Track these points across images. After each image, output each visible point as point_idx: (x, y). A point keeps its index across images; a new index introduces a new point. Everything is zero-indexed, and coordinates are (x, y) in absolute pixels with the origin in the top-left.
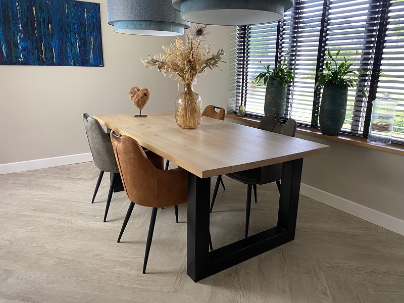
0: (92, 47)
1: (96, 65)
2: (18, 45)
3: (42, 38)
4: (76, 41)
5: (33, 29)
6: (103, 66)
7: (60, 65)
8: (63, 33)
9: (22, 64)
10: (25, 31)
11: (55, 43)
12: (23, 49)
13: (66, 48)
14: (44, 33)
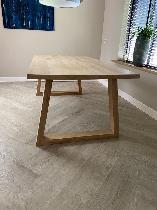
0: (49, 20)
1: (50, 30)
2: (13, 18)
3: (24, 14)
4: (41, 16)
5: (20, 10)
6: (54, 31)
7: (32, 29)
8: (34, 12)
9: (15, 28)
10: (16, 11)
11: (30, 17)
12: (15, 20)
13: (35, 20)
14: (25, 12)
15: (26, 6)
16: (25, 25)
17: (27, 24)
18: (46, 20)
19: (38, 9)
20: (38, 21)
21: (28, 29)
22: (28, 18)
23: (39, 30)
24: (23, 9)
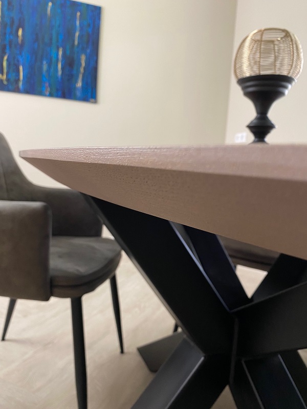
3: (6, 49)
6: (96, 102)
7: (28, 93)
8: (39, 45)
13: (41, 68)
14: (10, 42)
15: (15, 27)
16: (8, 80)
17: (13, 76)
18: (75, 72)
19: (51, 39)
20: (48, 71)
21: (16, 90)
22: (18, 61)
23: (51, 95)
24: (5, 34)
